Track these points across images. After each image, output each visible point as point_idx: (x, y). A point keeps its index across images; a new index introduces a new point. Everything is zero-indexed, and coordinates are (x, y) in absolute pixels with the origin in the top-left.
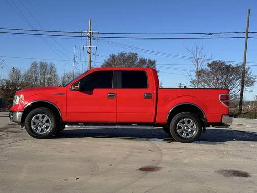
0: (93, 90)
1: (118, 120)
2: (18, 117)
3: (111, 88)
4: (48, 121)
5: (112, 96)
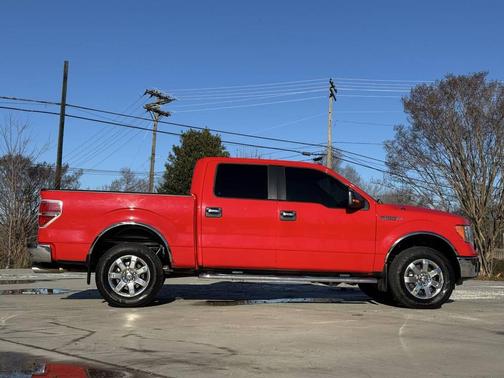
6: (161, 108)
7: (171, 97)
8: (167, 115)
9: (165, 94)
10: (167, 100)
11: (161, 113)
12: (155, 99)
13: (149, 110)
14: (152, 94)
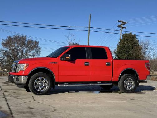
0: (75, 60)
1: (91, 80)
2: (23, 80)
3: (86, 59)
4: (46, 82)
5: (87, 64)
6: (123, 26)
7: (127, 22)
8: (125, 28)
9: (124, 21)
10: (125, 23)
11: (123, 28)
12: (121, 23)
13: (119, 27)
14: (120, 22)
